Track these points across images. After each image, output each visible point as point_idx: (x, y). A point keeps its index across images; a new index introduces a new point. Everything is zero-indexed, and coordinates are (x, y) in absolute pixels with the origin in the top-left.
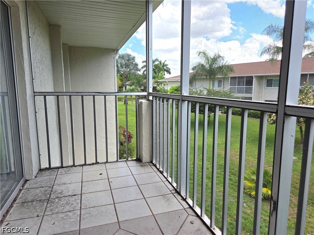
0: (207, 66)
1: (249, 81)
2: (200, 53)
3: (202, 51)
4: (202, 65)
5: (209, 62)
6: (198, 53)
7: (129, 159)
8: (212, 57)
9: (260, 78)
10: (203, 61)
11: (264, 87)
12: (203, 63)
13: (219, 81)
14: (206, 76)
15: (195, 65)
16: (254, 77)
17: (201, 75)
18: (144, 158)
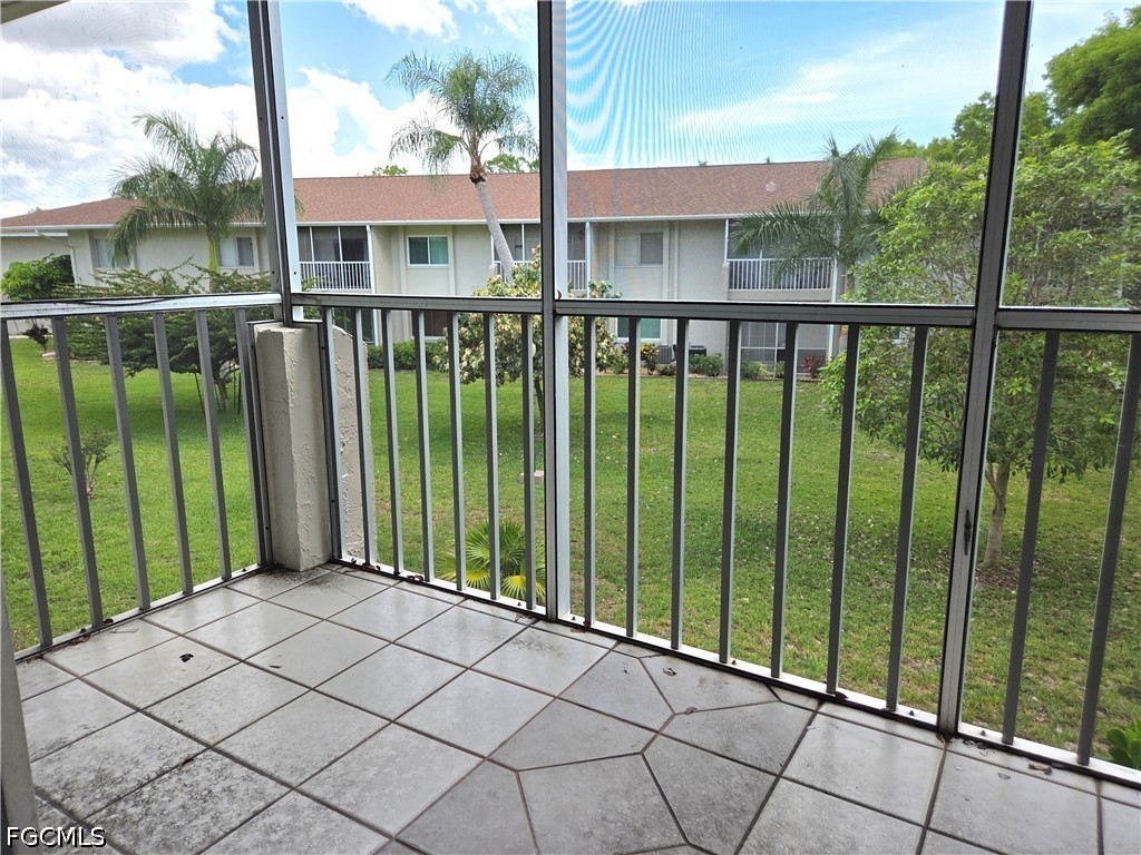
0: (193, 180)
1: (353, 244)
2: (151, 122)
3: (157, 114)
4: (173, 176)
5: (194, 161)
6: (144, 121)
7: (234, 575)
8: (207, 146)
9: (388, 232)
10: (169, 160)
11: (403, 264)
12: (169, 167)
13: (239, 240)
14: (193, 219)
15: (132, 174)
16: (368, 228)
17: (170, 215)
18: (303, 553)
